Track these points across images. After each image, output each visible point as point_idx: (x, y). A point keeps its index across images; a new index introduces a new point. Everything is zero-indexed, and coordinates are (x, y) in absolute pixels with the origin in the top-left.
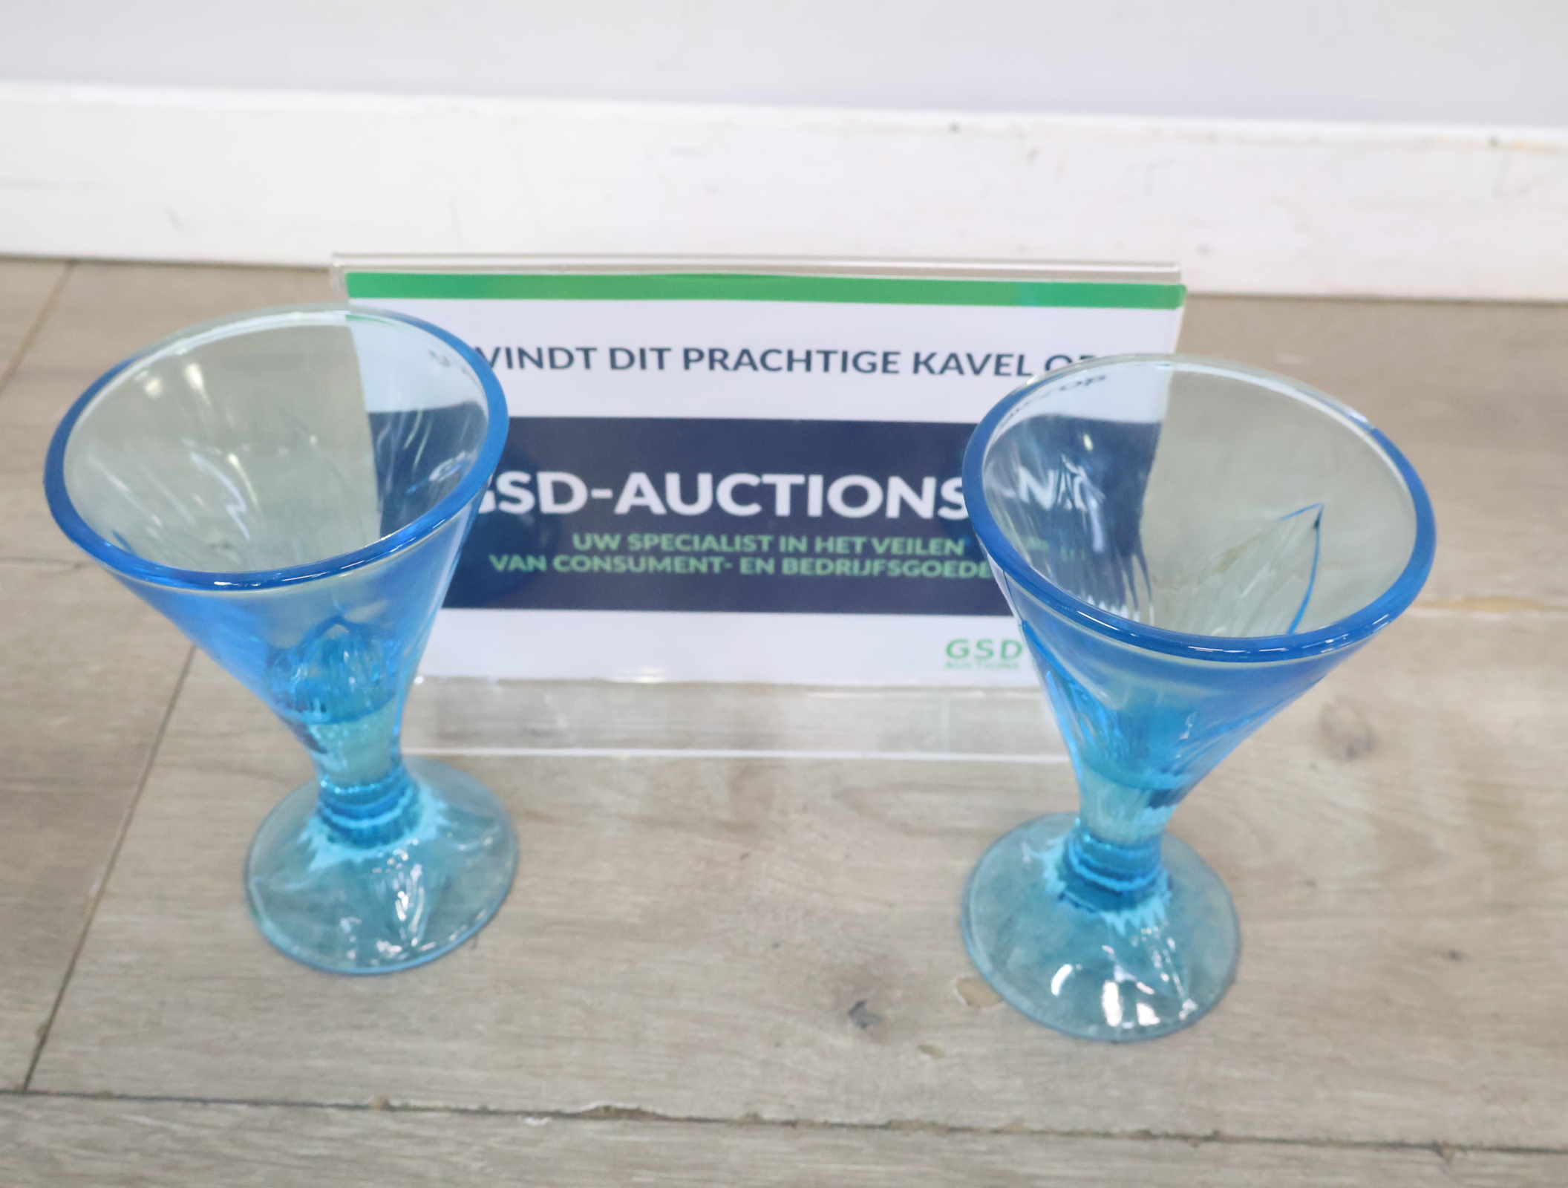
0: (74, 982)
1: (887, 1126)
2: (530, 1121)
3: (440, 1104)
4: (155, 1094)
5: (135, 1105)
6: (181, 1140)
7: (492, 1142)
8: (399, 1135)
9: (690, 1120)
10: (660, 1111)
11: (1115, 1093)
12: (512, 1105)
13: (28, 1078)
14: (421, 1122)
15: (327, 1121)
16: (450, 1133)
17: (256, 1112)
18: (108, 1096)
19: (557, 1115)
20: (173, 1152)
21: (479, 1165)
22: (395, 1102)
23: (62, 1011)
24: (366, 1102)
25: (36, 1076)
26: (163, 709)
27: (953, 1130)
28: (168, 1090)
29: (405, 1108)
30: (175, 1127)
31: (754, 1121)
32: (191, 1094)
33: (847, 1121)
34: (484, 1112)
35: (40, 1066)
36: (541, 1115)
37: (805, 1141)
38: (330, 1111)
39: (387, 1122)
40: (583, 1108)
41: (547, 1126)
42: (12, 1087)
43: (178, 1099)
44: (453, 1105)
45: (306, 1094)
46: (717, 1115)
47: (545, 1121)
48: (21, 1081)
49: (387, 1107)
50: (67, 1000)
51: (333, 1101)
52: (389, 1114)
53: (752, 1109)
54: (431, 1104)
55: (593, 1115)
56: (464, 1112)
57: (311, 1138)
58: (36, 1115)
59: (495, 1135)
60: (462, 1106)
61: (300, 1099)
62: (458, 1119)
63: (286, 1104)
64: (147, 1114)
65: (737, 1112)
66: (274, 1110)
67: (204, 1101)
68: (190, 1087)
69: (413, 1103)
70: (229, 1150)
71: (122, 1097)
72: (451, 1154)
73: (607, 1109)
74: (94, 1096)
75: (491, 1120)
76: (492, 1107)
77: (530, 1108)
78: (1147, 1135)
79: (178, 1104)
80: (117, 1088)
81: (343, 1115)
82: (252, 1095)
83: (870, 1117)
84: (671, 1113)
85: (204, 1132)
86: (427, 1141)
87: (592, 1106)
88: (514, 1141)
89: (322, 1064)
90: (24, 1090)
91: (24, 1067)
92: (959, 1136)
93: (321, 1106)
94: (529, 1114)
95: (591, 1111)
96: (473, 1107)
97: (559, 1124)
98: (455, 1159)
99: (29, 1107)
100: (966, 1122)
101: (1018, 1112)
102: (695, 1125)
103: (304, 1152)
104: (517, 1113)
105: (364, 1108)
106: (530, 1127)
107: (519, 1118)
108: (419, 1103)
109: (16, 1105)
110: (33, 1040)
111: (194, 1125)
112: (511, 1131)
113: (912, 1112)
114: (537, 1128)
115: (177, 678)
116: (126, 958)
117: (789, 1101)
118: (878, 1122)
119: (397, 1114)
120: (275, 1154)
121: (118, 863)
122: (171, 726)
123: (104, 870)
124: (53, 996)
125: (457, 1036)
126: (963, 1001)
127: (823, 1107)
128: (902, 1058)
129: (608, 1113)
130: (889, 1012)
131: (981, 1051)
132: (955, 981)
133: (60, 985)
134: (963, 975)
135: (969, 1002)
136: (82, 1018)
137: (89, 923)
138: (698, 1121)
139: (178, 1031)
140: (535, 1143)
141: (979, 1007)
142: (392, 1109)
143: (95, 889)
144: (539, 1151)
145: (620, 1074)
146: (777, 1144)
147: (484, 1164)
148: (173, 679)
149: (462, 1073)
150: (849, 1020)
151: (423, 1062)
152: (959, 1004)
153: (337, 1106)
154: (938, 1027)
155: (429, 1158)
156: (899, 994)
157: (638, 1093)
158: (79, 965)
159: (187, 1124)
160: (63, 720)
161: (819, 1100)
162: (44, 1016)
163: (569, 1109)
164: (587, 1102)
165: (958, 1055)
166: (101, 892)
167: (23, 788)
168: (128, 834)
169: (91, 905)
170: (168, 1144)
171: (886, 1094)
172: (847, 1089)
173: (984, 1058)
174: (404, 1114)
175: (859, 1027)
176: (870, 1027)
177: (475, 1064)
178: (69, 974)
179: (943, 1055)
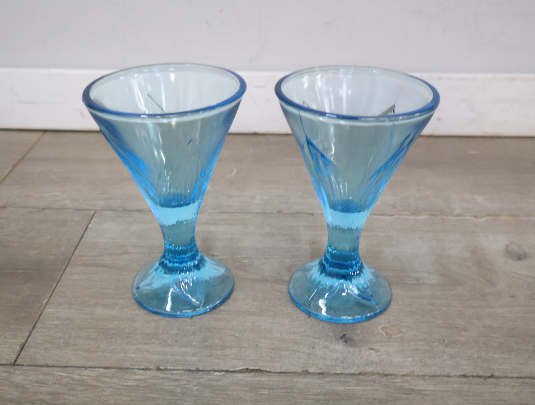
0: (35, 330)
1: (360, 374)
2: (216, 373)
3: (180, 368)
4: (66, 365)
5: (57, 369)
6: (77, 380)
7: (201, 380)
8: (163, 378)
9: (280, 372)
10: (268, 370)
11: (449, 362)
12: (209, 368)
13: (16, 360)
14: (173, 374)
15: (135, 374)
16: (184, 377)
17: (106, 371)
18: (48, 366)
19: (227, 371)
20: (73, 384)
21: (196, 388)
22: (162, 368)
23: (30, 339)
24: (150, 368)
25: (19, 360)
27: (386, 375)
28: (71, 363)
29: (166, 369)
30: (74, 376)
31: (306, 373)
32: (80, 365)
33: (344, 372)
34: (198, 370)
35: (20, 356)
36: (220, 371)
37: (328, 379)
38: (136, 371)
39: (159, 374)
40: (237, 369)
41: (223, 375)
42: (9, 363)
43: (75, 367)
44: (185, 368)
45: (126, 365)
46: (291, 371)
47: (223, 373)
48: (13, 361)
49: (158, 369)
50: (32, 336)
51: (137, 367)
52: (160, 371)
53: (305, 369)
54: (176, 368)
55: (241, 371)
57: (129, 379)
58: (19, 373)
59: (202, 378)
60: (189, 369)
61: (124, 367)
62: (187, 373)
63: (118, 368)
64: (62, 372)
65: (299, 370)
66: (114, 370)
67: (86, 368)
68: (80, 363)
69: (169, 368)
70: (95, 383)
71: (53, 366)
72: (185, 384)
73: (247, 369)
74: (42, 366)
75: (201, 373)
76: (201, 369)
77: (216, 369)
78: (465, 376)
79: (75, 369)
80: (51, 363)
81: (141, 372)
82: (105, 366)
83: (352, 371)
84: (272, 370)
85: (85, 378)
86: (175, 380)
87: (241, 368)
88: (210, 380)
89: (133, 355)
90: (14, 364)
91: (14, 357)
92: (389, 377)
93: (133, 369)
94: (216, 371)
95: (240, 370)
96: (193, 369)
97: (228, 375)
98: (186, 386)
99: (15, 370)
100: (391, 372)
101: (412, 369)
102: (283, 374)
103: (126, 384)
104: (211, 371)
105: (149, 369)
106: (216, 375)
107: (212, 372)
108: (172, 368)
109: (11, 369)
110: (18, 348)
111: (81, 376)
112: (209, 377)
113: (369, 369)
114: (220, 376)
115: (78, 240)
116: (56, 323)
117: (320, 366)
118: (356, 373)
119: (163, 371)
120: (114, 385)
121: (54, 294)
122: (76, 254)
123: (49, 296)
124: (27, 334)
125: (186, 346)
126: (385, 334)
127: (333, 368)
128: (363, 352)
129: (247, 371)
130: (356, 338)
131: (394, 350)
132: (380, 327)
133: (30, 331)
134: (383, 326)
135: (387, 334)
136: (38, 341)
137: (42, 312)
138: (284, 373)
139: (76, 345)
140: (218, 380)
141: (391, 336)
142: (161, 370)
143: (45, 302)
144: (220, 383)
145: (251, 358)
146: (317, 381)
147: (198, 388)
148: (77, 240)
149: (188, 358)
150: (341, 340)
151: (173, 355)
152: (383, 335)
153: (139, 369)
154: (376, 342)
155: (176, 386)
156: (359, 332)
157: (259, 364)
158: (38, 325)
159: (79, 375)
160: (35, 252)
161: (331, 366)
162: (23, 341)
163: (232, 370)
164: (239, 367)
165: (385, 351)
166: (47, 303)
167: (19, 271)
168: (59, 285)
169: (43, 306)
170: (71, 382)
171: (358, 364)
172: (342, 362)
173: (395, 352)
174: (166, 372)
175: (344, 343)
176: (349, 342)
177: (194, 355)
178: (34, 327)
179: (379, 351)
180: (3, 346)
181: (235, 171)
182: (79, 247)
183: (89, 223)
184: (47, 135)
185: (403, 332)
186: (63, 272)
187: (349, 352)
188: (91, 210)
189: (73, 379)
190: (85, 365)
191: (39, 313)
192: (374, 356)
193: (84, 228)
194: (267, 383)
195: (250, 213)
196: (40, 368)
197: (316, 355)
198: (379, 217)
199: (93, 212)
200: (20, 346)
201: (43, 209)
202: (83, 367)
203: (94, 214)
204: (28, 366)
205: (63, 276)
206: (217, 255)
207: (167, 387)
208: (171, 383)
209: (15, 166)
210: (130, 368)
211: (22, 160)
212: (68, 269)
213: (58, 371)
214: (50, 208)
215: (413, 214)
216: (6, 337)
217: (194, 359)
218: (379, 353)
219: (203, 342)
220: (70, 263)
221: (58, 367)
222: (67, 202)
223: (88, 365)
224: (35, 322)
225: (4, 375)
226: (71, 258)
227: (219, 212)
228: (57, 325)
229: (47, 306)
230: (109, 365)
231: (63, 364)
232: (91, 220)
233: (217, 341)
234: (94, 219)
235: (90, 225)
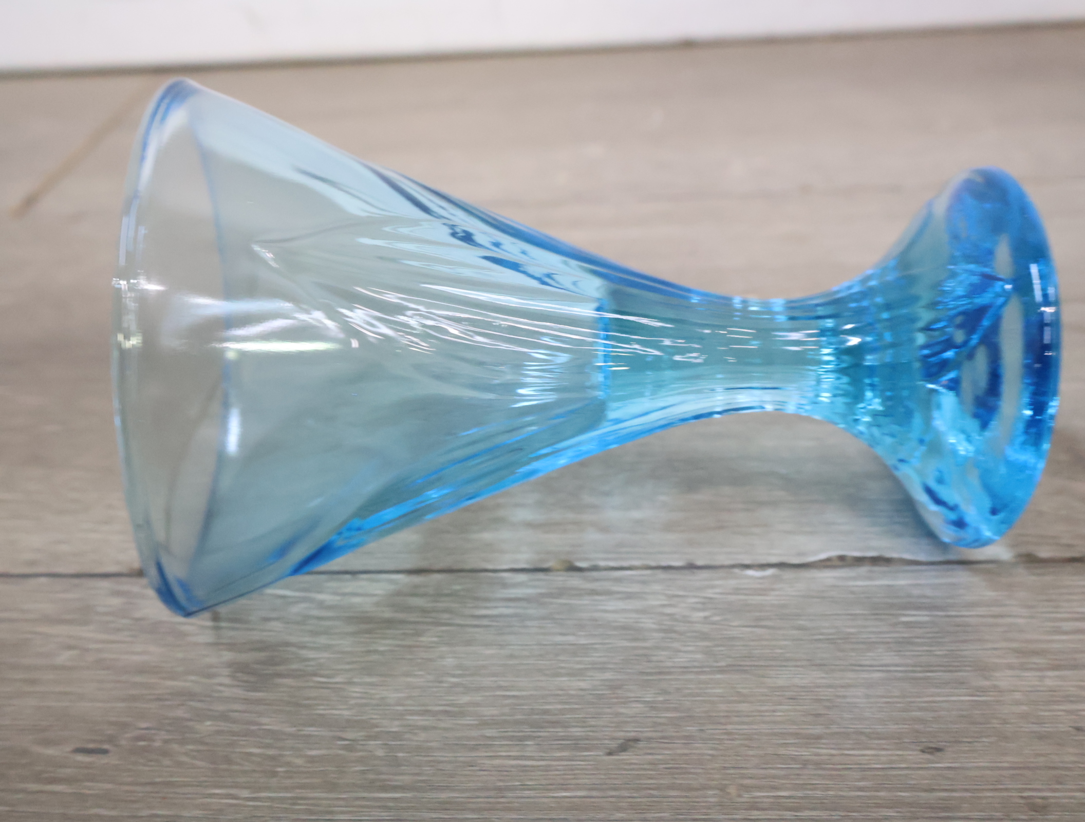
2: (750, 572)
3: (637, 563)
6: (332, 607)
7: (709, 593)
8: (593, 592)
10: (907, 556)
12: (724, 560)
14: (618, 580)
15: (505, 585)
16: (657, 587)
17: (417, 579)
19: (781, 565)
20: (324, 618)
21: (702, 614)
22: (579, 564)
24: (545, 565)
29: (595, 568)
30: (321, 596)
31: (1028, 561)
34: (692, 567)
36: (762, 567)
38: (506, 576)
39: (575, 581)
40: (809, 557)
41: (774, 576)
44: (654, 564)
45: (472, 561)
47: (770, 572)
49: (572, 569)
51: (505, 565)
52: (576, 574)
54: (626, 564)
55: (826, 564)
56: (668, 568)
57: (488, 600)
59: (713, 587)
60: (664, 564)
62: (661, 575)
63: (450, 571)
65: (1005, 553)
66: (438, 576)
67: (351, 573)
69: (602, 564)
70: (390, 614)
72: (664, 606)
73: (842, 558)
75: (705, 574)
76: (700, 563)
79: (323, 577)
81: (522, 577)
82: (408, 566)
85: (356, 599)
86: (629, 596)
87: (823, 556)
88: (737, 591)
93: (494, 571)
94: (747, 567)
95: (822, 561)
96: (678, 565)
97: (788, 574)
98: (669, 610)
102: (958, 567)
103: (483, 612)
104: (733, 566)
105: (546, 570)
106: (752, 577)
107: (736, 571)
108: (611, 564)
111: (344, 594)
112: (732, 583)
114: (763, 578)
119: (587, 574)
120: (446, 616)
129: (843, 561)
140: (762, 592)
142: (580, 570)
144: (770, 599)
147: (706, 614)
149: (654, 537)
151: (606, 530)
153: (512, 570)
155: (637, 611)
159: (335, 594)
163: (796, 561)
164: (815, 554)
170: (316, 613)
174: (595, 574)
177: (668, 528)
189: (321, 605)
190: (349, 568)
194: (916, 592)
207: (610, 616)
208: (621, 605)
210: (486, 570)
225: (115, 601)
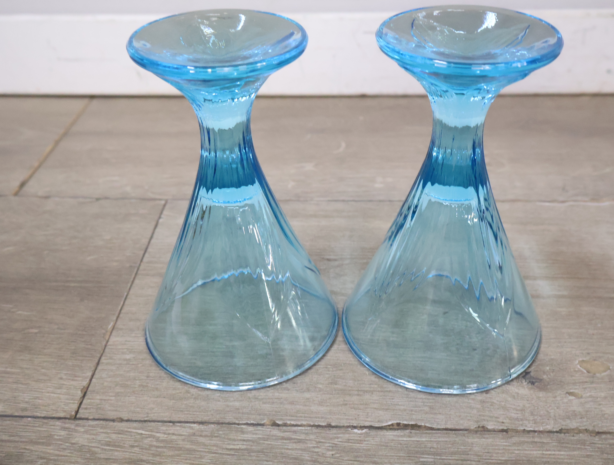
0: (100, 367)
1: (560, 431)
2: (356, 431)
3: (304, 423)
4: (146, 419)
5: (135, 425)
6: (163, 441)
7: (336, 441)
8: (283, 438)
9: (446, 429)
10: (428, 426)
12: (345, 423)
13: (77, 412)
14: (295, 432)
15: (243, 432)
16: (312, 437)
17: (202, 427)
18: (122, 420)
19: (371, 427)
20: (158, 446)
21: (331, 453)
22: (278, 422)
23: (94, 380)
24: (262, 422)
25: (80, 411)
26: (142, 252)
27: (598, 433)
28: (153, 417)
29: (285, 425)
30: (158, 435)
31: (483, 430)
32: (165, 419)
33: (536, 429)
34: (329, 426)
35: (83, 406)
36: (361, 428)
37: (515, 439)
38: (244, 427)
39: (275, 432)
40: (384, 423)
41: (366, 433)
42: (69, 417)
43: (159, 421)
44: (312, 424)
45: (229, 418)
46: (462, 428)
47: (365, 431)
48: (73, 413)
49: (275, 424)
50: (96, 376)
51: (244, 422)
52: (276, 428)
53: (481, 424)
54: (299, 423)
55: (390, 427)
56: (318, 426)
57: (234, 440)
58: (82, 430)
59: (338, 438)
60: (316, 424)
61: (227, 421)
62: (314, 430)
63: (218, 423)
64: (142, 429)
65: (473, 426)
66: (213, 426)
67: (173, 422)
68: (166, 416)
69: (289, 422)
70: (188, 446)
71: (128, 421)
72: (314, 447)
73: (398, 424)
74: (113, 421)
75: (334, 431)
76: (333, 424)
77: (355, 424)
79: (160, 424)
80: (125, 416)
81: (251, 428)
82: (199, 420)
83: (549, 427)
84: (434, 426)
85: (174, 437)
86: (299, 441)
87: (390, 423)
88: (348, 441)
89: (236, 403)
90: (75, 418)
91: (75, 406)
92: (604, 436)
93: (238, 424)
94: (355, 427)
95: (389, 426)
96: (323, 424)
97: (373, 432)
98: (316, 450)
99: (77, 425)
100: (605, 429)
102: (450, 432)
103: (232, 447)
104: (348, 427)
105: (262, 425)
106: (356, 433)
107: (350, 429)
108: (293, 423)
109: (71, 425)
110: (80, 394)
111: (169, 434)
112: (347, 436)
113: (573, 424)
114: (361, 434)
115: (147, 240)
116: (128, 357)
117: (501, 420)
118: (555, 430)
119: (281, 428)
120: (215, 448)
121: (121, 315)
122: (145, 260)
123: (115, 318)
124: (90, 374)
125: (308, 390)
126: (585, 371)
127: (521, 423)
128: (558, 398)
129: (399, 426)
130: (545, 377)
131: (603, 394)
132: (577, 362)
133: (93, 369)
134: (581, 359)
135: (588, 372)
136: (105, 384)
137: (107, 342)
138: (451, 430)
139: (157, 389)
140: (360, 442)
141: (595, 374)
142: (278, 425)
143: (110, 326)
144: (364, 445)
145: (402, 407)
146: (500, 441)
147: (333, 453)
148: (145, 241)
149: (314, 408)
150: (524, 381)
151: (292, 403)
152: (582, 371)
153: (247, 424)
154: (574, 384)
155: (302, 450)
156: (548, 368)
157: (414, 417)
158: (103, 360)
159: (165, 433)
160: (92, 257)
161: (517, 419)
162: (85, 383)
163: (377, 425)
164: (387, 421)
165: (591, 396)
166: (113, 328)
167: (73, 285)
168: (126, 303)
169: (109, 334)
170: (155, 443)
171: (555, 416)
172: (532, 414)
173: (605, 398)
174: (284, 428)
175: (530, 384)
176: (536, 384)
177: (321, 404)
178: (98, 364)
179: (582, 397)
180: (59, 391)
181: (343, 145)
182: (149, 250)
183: (160, 218)
184: (95, 102)
185: (611, 368)
186: (131, 286)
187: (538, 398)
188: (160, 200)
189: (158, 440)
190: (172, 420)
191: (104, 343)
192: (575, 405)
193: (154, 223)
194: (429, 445)
195: (370, 201)
196: (111, 423)
197: (492, 404)
198: (547, 204)
199: (163, 202)
200: (81, 391)
201: (98, 199)
202: (170, 422)
203: (165, 205)
204: (94, 419)
205: (131, 292)
206: (335, 260)
207: (290, 452)
208: (295, 446)
209: (57, 143)
210: (235, 424)
211: (65, 134)
212: (137, 281)
213: (136, 429)
214: (106, 198)
215: (593, 200)
216: (61, 378)
217: (322, 409)
218: (582, 400)
219: (331, 383)
220: (139, 272)
221: (136, 421)
222: (128, 189)
223: (177, 419)
224: (99, 355)
225: (63, 433)
226: (140, 265)
227: (329, 201)
228: (129, 360)
229: (114, 333)
230: (206, 419)
231: (141, 417)
232: (161, 213)
233: (351, 383)
234: (165, 212)
235: (161, 220)
